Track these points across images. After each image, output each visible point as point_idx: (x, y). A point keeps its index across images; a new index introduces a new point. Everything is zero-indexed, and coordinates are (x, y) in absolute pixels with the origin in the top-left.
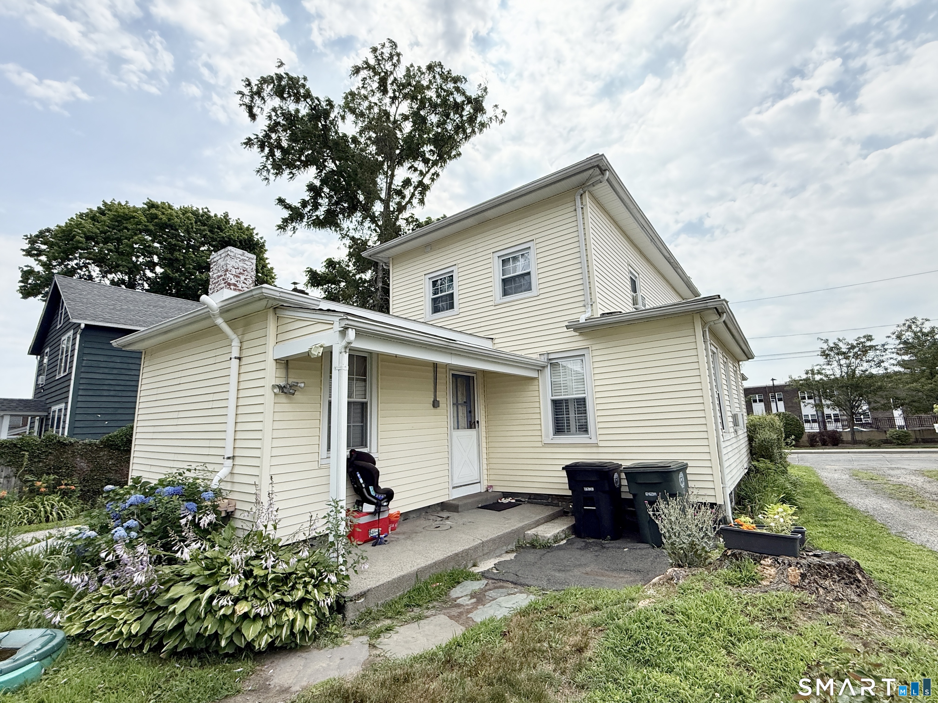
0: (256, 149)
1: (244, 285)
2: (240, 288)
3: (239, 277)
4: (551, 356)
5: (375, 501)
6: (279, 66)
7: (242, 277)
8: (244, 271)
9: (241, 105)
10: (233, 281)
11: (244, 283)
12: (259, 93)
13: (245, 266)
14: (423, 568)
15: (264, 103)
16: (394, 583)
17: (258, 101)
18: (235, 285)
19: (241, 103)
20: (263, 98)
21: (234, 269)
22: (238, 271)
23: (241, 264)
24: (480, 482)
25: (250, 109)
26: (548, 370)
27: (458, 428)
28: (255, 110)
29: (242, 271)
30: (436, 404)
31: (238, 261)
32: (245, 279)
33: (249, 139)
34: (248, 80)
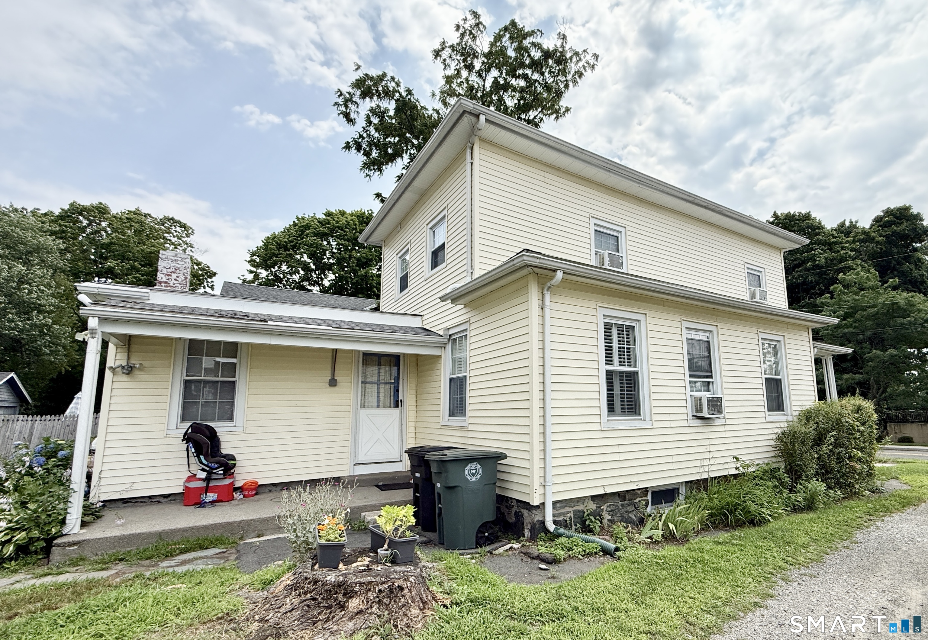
0: (353, 151)
1: (175, 282)
2: (172, 285)
3: (171, 276)
4: (451, 332)
5: (208, 469)
6: (357, 69)
7: (174, 276)
8: (176, 270)
9: (339, 114)
10: (164, 279)
11: (175, 280)
12: (350, 100)
13: (177, 265)
14: (171, 530)
15: (357, 107)
16: (125, 538)
17: (352, 107)
18: (166, 282)
19: (339, 112)
20: (356, 103)
21: (165, 270)
22: (169, 270)
23: (173, 264)
24: (401, 461)
25: (347, 116)
26: (449, 347)
27: (378, 406)
28: (352, 116)
29: (174, 270)
30: (333, 383)
31: (170, 262)
32: (177, 277)
33: (348, 143)
34: (339, 91)
